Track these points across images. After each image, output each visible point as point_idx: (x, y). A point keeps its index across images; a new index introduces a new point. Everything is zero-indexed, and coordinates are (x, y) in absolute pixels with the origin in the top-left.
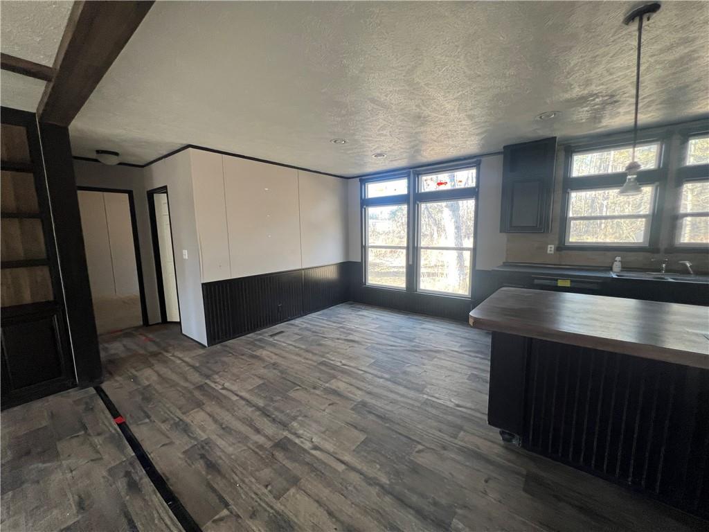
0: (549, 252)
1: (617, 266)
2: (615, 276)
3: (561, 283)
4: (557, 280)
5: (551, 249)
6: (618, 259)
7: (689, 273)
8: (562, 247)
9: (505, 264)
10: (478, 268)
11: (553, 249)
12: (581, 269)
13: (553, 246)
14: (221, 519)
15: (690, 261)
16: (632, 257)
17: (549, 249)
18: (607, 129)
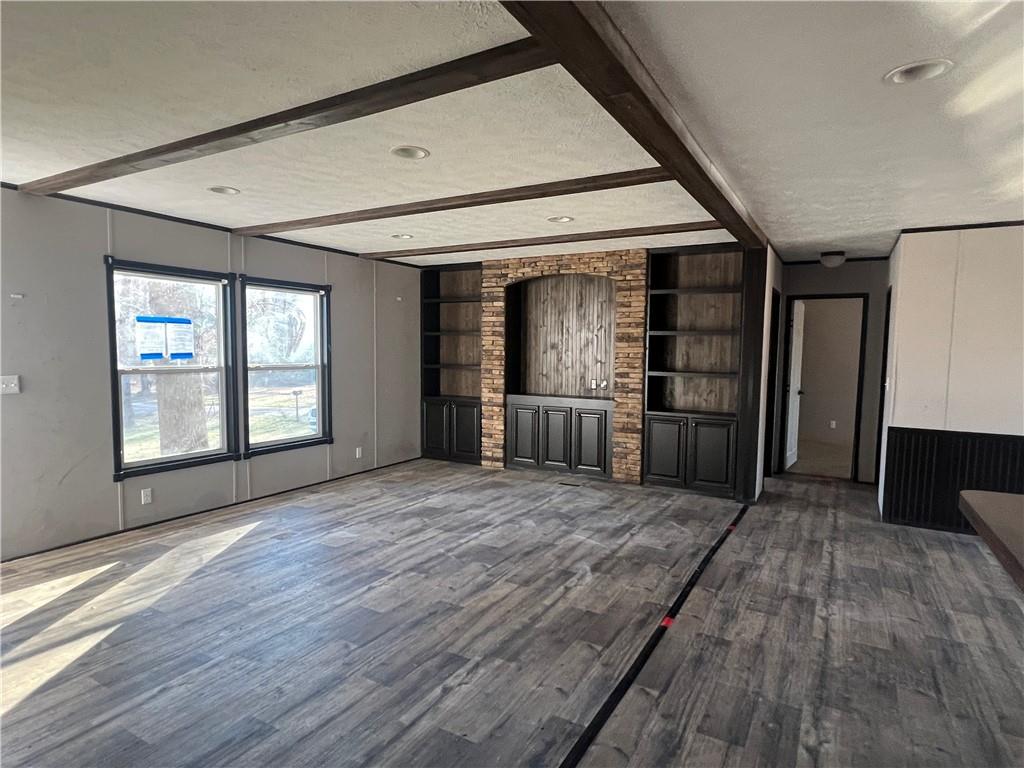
14: (648, 694)
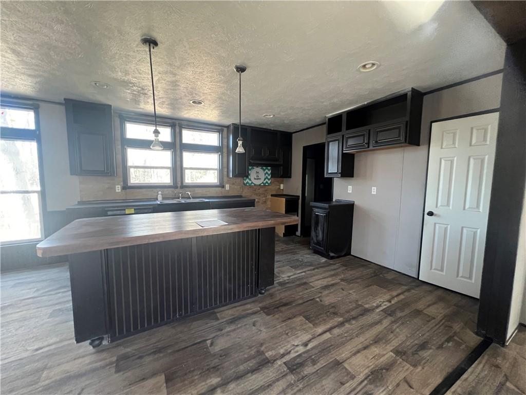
0: (117, 191)
1: (160, 198)
2: (159, 203)
3: (127, 212)
4: (125, 210)
5: (118, 189)
6: (160, 193)
7: (190, 198)
8: (126, 187)
9: (80, 203)
10: (49, 209)
11: (120, 189)
12: (140, 200)
13: (119, 186)
15: (190, 192)
16: (166, 191)
17: (117, 189)
18: (145, 111)
